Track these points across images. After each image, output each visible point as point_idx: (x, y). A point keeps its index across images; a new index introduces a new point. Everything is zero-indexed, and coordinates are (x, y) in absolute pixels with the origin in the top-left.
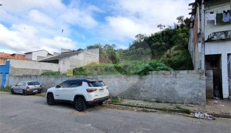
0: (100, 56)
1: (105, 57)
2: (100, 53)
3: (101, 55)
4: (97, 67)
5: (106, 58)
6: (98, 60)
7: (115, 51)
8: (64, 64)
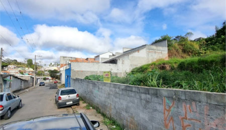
0: (168, 49)
1: (177, 51)
2: (169, 46)
3: (171, 48)
4: (164, 64)
5: (178, 53)
6: (167, 55)
7: (191, 41)
8: (123, 63)
